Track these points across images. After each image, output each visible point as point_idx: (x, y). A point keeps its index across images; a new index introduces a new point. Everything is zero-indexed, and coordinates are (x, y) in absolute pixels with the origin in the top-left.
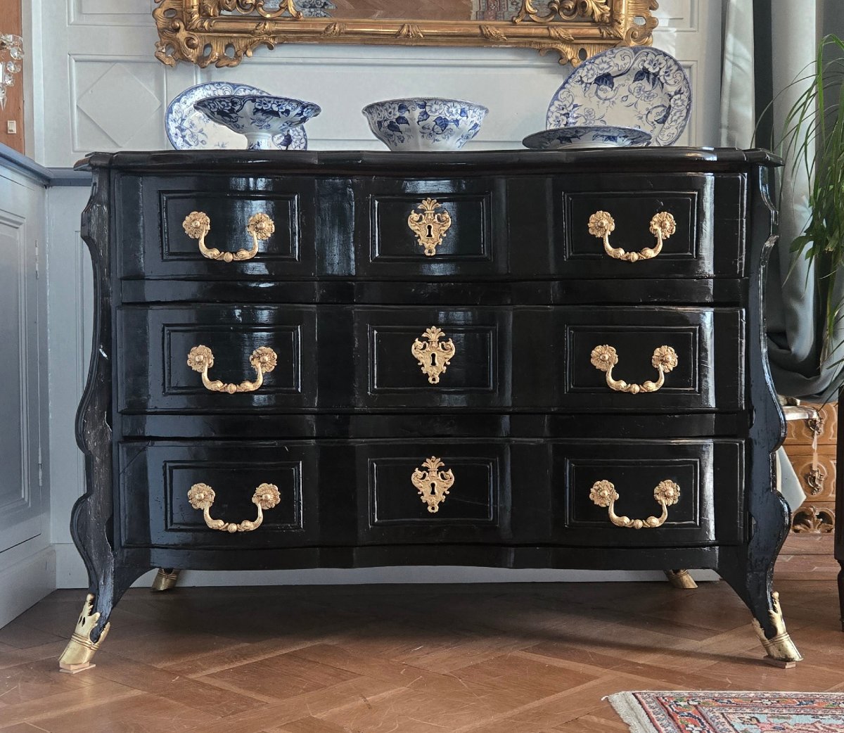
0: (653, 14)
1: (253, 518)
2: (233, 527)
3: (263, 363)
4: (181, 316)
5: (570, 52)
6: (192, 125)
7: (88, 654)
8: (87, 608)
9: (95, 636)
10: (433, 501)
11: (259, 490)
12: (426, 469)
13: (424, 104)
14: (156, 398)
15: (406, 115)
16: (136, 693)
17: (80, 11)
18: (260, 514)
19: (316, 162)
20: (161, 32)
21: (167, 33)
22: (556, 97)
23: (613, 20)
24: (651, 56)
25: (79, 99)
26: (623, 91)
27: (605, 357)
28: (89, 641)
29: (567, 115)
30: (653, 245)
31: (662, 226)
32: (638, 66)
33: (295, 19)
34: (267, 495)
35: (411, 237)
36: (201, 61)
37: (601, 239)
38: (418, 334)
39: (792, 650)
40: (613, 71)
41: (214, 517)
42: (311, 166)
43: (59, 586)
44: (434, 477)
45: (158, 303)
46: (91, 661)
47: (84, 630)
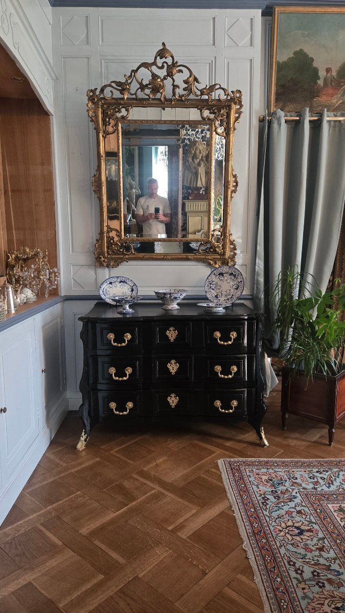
0: (236, 251)
1: (126, 411)
2: (121, 414)
3: (129, 372)
4: (107, 359)
5: (212, 262)
6: (106, 290)
7: (84, 445)
8: (83, 433)
9: (85, 440)
10: (173, 405)
11: (128, 404)
12: (171, 397)
13: (170, 294)
14: (100, 380)
15: (166, 296)
16: (98, 459)
17: (73, 251)
18: (128, 410)
19: (142, 319)
20: (96, 258)
21: (98, 259)
22: (207, 279)
23: (224, 254)
24: (234, 270)
25: (73, 276)
26: (226, 278)
27: (218, 368)
28: (84, 442)
29: (211, 284)
30: (230, 340)
31: (233, 335)
32: (230, 272)
33: (134, 254)
34: (130, 405)
35: (167, 337)
36: (108, 266)
37: (217, 339)
38: (169, 362)
39: (266, 443)
40: (224, 272)
41: (116, 411)
42: (141, 321)
43: (70, 410)
44: (173, 399)
45: (101, 355)
46: (85, 446)
47: (83, 439)
